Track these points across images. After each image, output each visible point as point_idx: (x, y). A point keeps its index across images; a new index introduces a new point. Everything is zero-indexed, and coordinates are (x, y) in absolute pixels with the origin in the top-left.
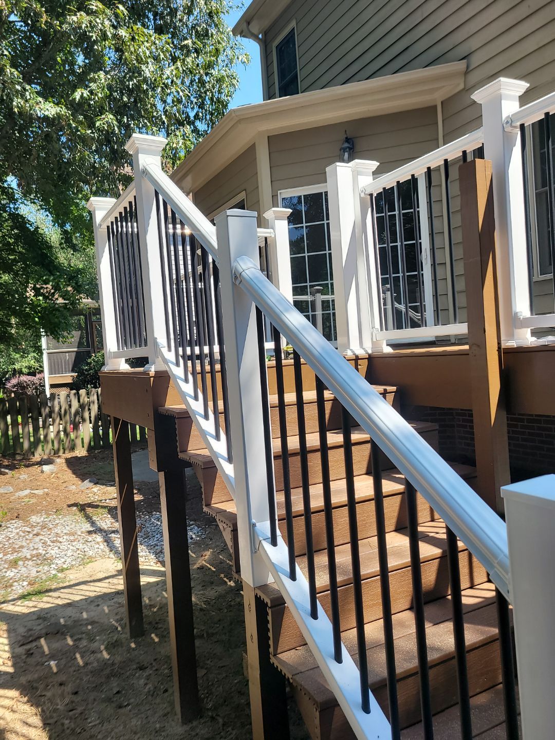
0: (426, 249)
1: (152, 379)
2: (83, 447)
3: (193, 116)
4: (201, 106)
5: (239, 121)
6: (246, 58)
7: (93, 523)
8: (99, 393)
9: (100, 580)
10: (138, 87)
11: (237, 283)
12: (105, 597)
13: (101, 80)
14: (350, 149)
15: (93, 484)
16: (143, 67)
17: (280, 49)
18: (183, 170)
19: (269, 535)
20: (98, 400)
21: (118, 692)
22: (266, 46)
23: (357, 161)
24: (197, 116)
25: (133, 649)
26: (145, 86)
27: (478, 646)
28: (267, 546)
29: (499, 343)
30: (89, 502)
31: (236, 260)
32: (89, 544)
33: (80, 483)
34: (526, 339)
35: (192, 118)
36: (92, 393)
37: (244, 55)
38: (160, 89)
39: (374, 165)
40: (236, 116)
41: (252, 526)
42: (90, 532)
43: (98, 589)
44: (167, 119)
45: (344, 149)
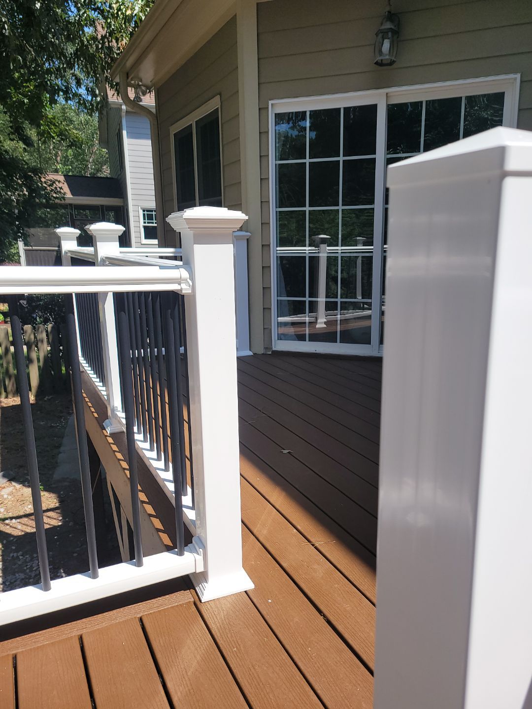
8: (49, 329)
14: (394, 33)
20: (48, 339)
36: (40, 330)
45: (383, 34)
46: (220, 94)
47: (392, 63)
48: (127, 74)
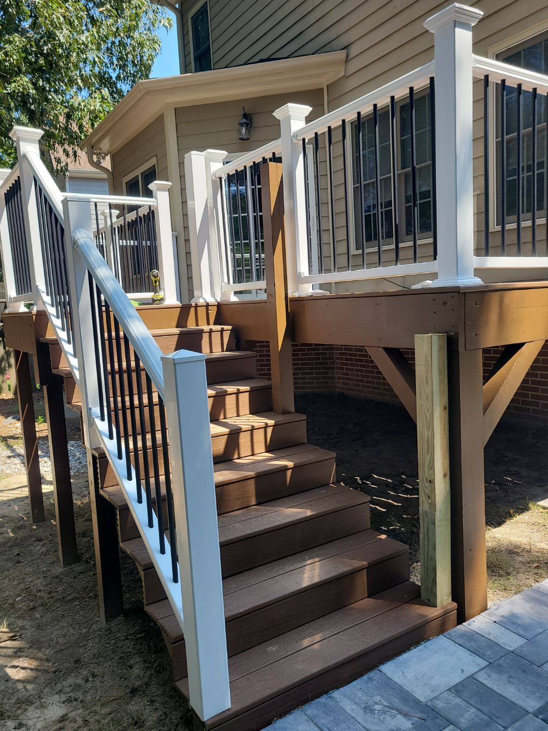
0: (313, 217)
1: (34, 317)
2: (10, 390)
3: (115, 76)
4: (123, 67)
5: (147, 93)
6: (168, 23)
7: (13, 451)
9: (13, 489)
10: (53, 51)
11: (75, 247)
12: (16, 500)
13: (16, 42)
14: (247, 124)
15: (16, 420)
16: (58, 33)
17: (195, 19)
18: (99, 133)
19: (100, 415)
21: (18, 555)
22: (182, 16)
23: (209, 150)
24: (118, 77)
25: (35, 530)
26: (60, 50)
27: (235, 481)
28: (98, 421)
29: (286, 294)
30: (12, 435)
31: (74, 232)
32: (7, 465)
33: (4, 420)
34: (308, 290)
35: (114, 79)
37: (166, 20)
38: (75, 55)
39: (223, 153)
40: (144, 88)
41: (89, 410)
42: (9, 457)
43: (11, 495)
44: (83, 83)
45: (241, 125)
46: (156, 156)
47: (248, 139)
48: (92, 146)
